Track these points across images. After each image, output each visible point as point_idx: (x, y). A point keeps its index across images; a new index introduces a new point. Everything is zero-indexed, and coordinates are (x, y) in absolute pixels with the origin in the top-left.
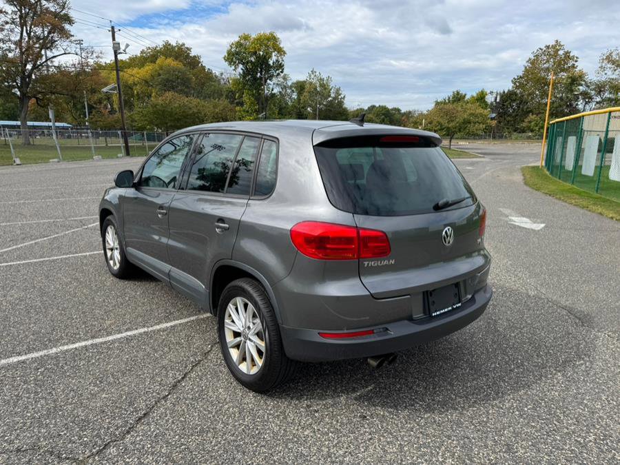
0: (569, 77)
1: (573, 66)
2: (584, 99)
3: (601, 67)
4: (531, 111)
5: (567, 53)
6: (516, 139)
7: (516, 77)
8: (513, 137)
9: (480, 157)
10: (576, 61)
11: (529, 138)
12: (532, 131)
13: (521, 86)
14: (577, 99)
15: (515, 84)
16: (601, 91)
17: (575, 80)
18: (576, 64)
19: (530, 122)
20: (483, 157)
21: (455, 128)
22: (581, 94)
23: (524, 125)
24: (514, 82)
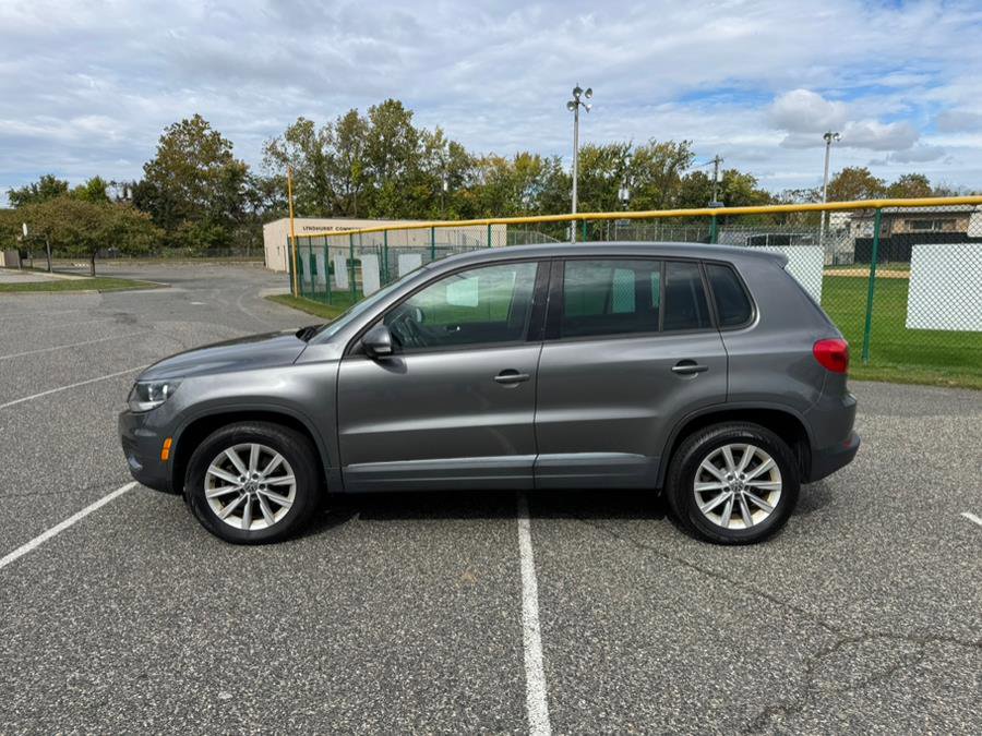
0: (227, 170)
1: (228, 155)
2: (252, 201)
3: (265, 160)
4: (183, 216)
5: (216, 135)
6: (170, 257)
7: (150, 163)
8: (164, 253)
9: (166, 286)
10: (231, 148)
11: (189, 255)
12: (191, 244)
13: (159, 176)
14: (242, 201)
15: (148, 172)
16: (270, 192)
17: (237, 174)
18: (231, 151)
19: (186, 231)
20: (170, 286)
21: (102, 240)
22: (247, 194)
23: (178, 235)
24: (148, 168)
